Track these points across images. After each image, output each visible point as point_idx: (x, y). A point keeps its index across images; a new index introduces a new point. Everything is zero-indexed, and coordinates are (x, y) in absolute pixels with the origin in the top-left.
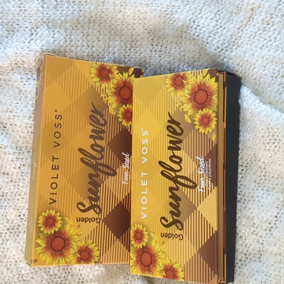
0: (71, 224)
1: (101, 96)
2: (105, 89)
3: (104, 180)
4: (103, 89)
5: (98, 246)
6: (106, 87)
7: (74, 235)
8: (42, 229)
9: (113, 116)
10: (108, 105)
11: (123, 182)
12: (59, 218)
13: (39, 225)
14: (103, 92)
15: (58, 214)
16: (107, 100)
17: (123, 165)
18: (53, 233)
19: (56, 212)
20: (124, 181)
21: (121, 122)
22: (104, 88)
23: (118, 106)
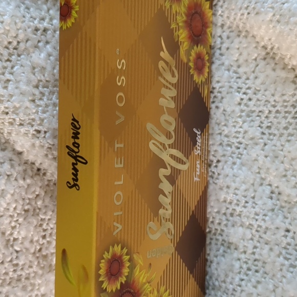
0: (140, 265)
1: (172, 27)
2: (176, 15)
3: (175, 179)
4: (174, 15)
5: (172, 294)
6: (176, 12)
7: (145, 284)
8: (104, 286)
9: (184, 64)
10: (179, 44)
11: (195, 179)
12: (126, 258)
13: (101, 279)
14: (173, 21)
15: (125, 251)
16: (178, 36)
17: (195, 150)
18: (119, 288)
19: (122, 249)
20: (196, 177)
21: (192, 76)
22: (175, 13)
23: (189, 47)
